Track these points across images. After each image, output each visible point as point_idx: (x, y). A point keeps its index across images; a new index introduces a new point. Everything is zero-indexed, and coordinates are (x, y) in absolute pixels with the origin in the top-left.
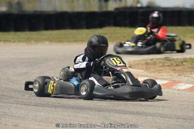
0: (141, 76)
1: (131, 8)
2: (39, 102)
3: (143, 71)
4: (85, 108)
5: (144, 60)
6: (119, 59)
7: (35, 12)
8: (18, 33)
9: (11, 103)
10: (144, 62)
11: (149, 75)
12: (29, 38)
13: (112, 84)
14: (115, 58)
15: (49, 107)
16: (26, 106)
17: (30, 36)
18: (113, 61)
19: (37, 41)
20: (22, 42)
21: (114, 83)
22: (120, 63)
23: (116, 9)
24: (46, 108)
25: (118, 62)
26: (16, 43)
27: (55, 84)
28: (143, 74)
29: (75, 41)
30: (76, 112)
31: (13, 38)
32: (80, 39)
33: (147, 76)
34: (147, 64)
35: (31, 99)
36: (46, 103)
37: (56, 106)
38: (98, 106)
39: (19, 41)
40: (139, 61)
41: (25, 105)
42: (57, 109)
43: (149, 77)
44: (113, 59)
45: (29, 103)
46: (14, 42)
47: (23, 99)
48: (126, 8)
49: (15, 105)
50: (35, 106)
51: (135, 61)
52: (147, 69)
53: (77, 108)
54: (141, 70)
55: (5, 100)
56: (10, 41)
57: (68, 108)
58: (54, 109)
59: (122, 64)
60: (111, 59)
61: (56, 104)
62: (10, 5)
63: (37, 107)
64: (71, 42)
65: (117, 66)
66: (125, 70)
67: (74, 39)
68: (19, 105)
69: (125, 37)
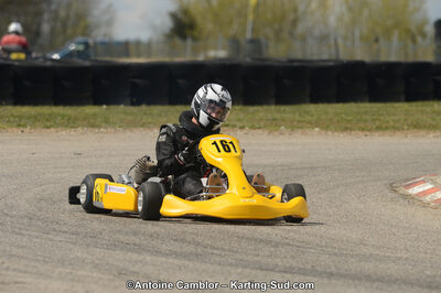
2: (294, 264)
4: (397, 280)
7: (291, 61)
8: (252, 109)
9: (231, 265)
12: (274, 119)
15: (315, 276)
16: (264, 273)
17: (278, 116)
19: (294, 126)
20: (259, 128)
29: (379, 128)
30: (377, 288)
31: (240, 120)
32: (392, 124)
35: (276, 257)
36: (308, 267)
37: (331, 275)
38: (428, 276)
39: (253, 128)
41: (262, 269)
42: (334, 281)
45: (271, 267)
46: (242, 128)
47: (257, 255)
49: (239, 270)
50: (285, 272)
53: (378, 280)
55: (218, 259)
56: (234, 126)
57: (360, 279)
58: (326, 281)
61: (333, 269)
64: (370, 130)
67: (378, 123)
68: (248, 271)
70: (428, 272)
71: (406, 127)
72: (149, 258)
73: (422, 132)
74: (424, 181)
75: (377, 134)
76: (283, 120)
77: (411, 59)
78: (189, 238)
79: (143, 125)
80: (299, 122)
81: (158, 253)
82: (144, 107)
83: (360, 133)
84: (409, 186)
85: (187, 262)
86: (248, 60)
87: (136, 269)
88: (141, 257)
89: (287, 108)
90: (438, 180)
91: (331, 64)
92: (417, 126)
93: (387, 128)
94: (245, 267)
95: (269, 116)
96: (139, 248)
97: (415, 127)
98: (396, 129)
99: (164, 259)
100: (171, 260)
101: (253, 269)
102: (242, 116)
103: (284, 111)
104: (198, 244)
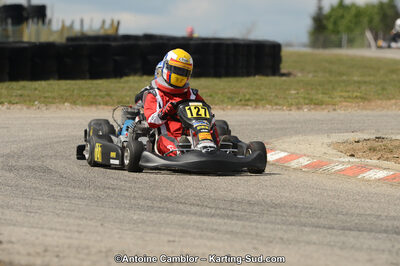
26: (6, 104)
69: (211, 96)
91: (26, 45)
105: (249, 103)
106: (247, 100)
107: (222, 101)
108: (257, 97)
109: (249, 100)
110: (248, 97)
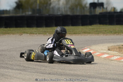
0: (116, 56)
1: (110, 13)
2: (51, 72)
3: (117, 52)
4: (80, 76)
5: (118, 45)
6: (70, 41)
7: (49, 15)
8: (39, 29)
9: (33, 72)
10: (118, 47)
11: (121, 55)
12: (45, 31)
13: (65, 54)
14: (68, 40)
15: (57, 75)
16: (42, 75)
17: (46, 30)
18: (66, 42)
19: (50, 33)
20: (41, 34)
21: (66, 54)
22: (71, 43)
23: (100, 13)
24: (56, 76)
25: (69, 42)
26: (37, 34)
27: (35, 54)
28: (117, 54)
29: (74, 33)
31: (35, 32)
32: (78, 32)
33: (119, 56)
34: (119, 48)
36: (55, 72)
38: (89, 75)
39: (39, 34)
40: (115, 46)
41: (42, 73)
42: (62, 76)
43: (121, 56)
44: (67, 41)
45: (45, 73)
46: (36, 34)
47: (41, 70)
48: (107, 13)
49: (36, 74)
51: (112, 46)
52: (120, 51)
53: (75, 76)
54: (116, 52)
55: (30, 71)
56: (34, 33)
57: (70, 76)
58: (60, 76)
59: (71, 44)
60: (66, 40)
61: (62, 73)
62: (33, 10)
63: (50, 75)
64: (72, 34)
65: (68, 44)
66: (72, 47)
67: (74, 32)
68: (38, 74)
69: (106, 31)
70: (88, 73)
71: (82, 33)
72: (10, 71)
73: (86, 34)
74: (87, 48)
75: (74, 35)
76: (47, 32)
77: (83, 14)
78: (22, 65)
79: (8, 33)
80: (52, 32)
81: (13, 69)
82: (8, 29)
83: (69, 35)
84: (83, 50)
85: (21, 72)
86: (37, 15)
87: (7, 74)
88: (8, 71)
89: (49, 28)
90: (91, 48)
92: (85, 33)
93: (77, 33)
94: (38, 73)
95: (44, 30)
96: (8, 68)
97: (84, 33)
98: (79, 33)
99: (15, 71)
100: (17, 71)
101: (40, 73)
102: (36, 30)
103: (48, 29)
104: (24, 67)
105: (116, 33)
106: (116, 32)
107: (108, 33)
108: (120, 31)
109: (117, 32)
110: (116, 31)
